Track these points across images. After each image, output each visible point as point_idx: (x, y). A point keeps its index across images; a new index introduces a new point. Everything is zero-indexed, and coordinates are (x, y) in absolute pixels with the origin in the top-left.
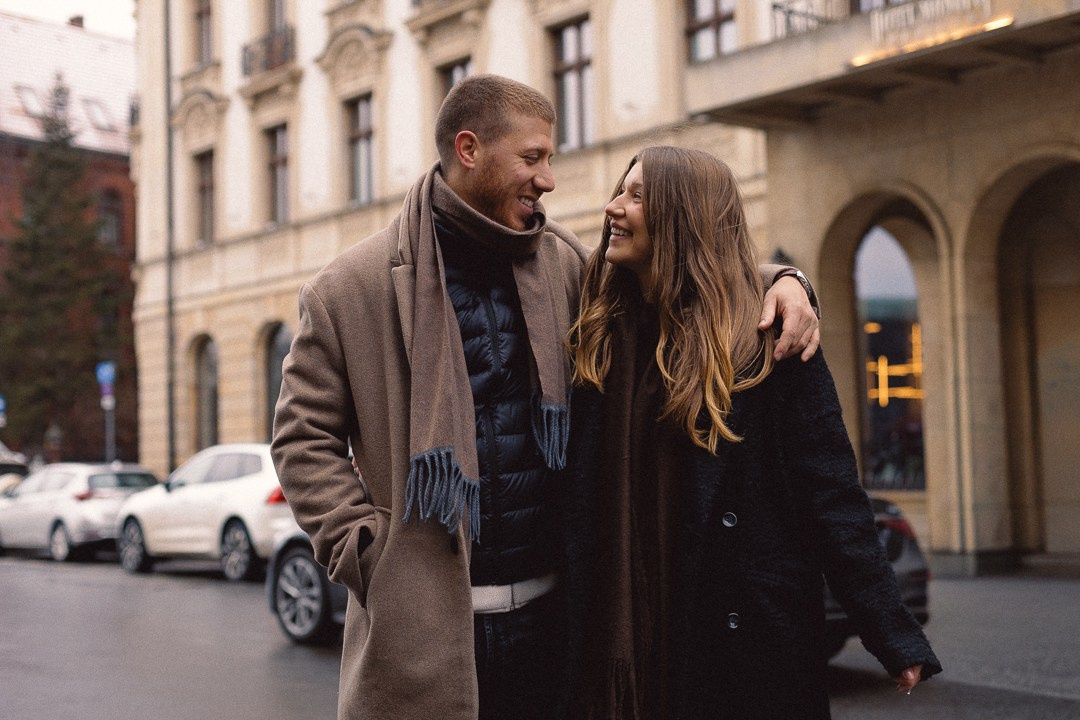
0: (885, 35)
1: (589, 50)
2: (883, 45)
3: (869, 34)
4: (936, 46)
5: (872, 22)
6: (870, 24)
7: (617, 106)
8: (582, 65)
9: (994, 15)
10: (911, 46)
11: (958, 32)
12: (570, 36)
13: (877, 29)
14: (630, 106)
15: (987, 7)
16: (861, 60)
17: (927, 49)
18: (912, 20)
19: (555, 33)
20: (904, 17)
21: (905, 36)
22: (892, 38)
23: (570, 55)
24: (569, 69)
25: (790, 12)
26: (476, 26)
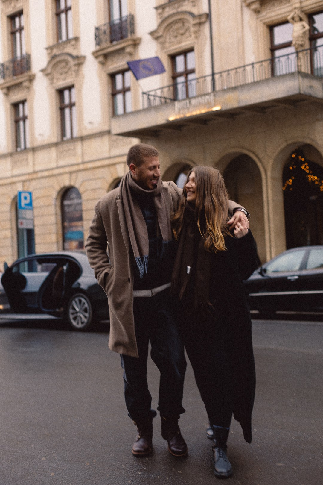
0: (179, 110)
1: (74, 100)
2: (179, 113)
3: (174, 110)
4: (196, 115)
5: (175, 104)
6: (174, 105)
7: (86, 123)
8: (71, 105)
9: (215, 105)
10: (188, 115)
11: (203, 111)
12: (66, 93)
13: (177, 108)
14: (90, 123)
15: (213, 102)
16: (172, 119)
17: (194, 116)
18: (188, 105)
19: (60, 92)
20: (185, 104)
21: (186, 111)
22: (181, 112)
23: (67, 101)
24: (67, 107)
25: (149, 95)
26: (28, 88)
